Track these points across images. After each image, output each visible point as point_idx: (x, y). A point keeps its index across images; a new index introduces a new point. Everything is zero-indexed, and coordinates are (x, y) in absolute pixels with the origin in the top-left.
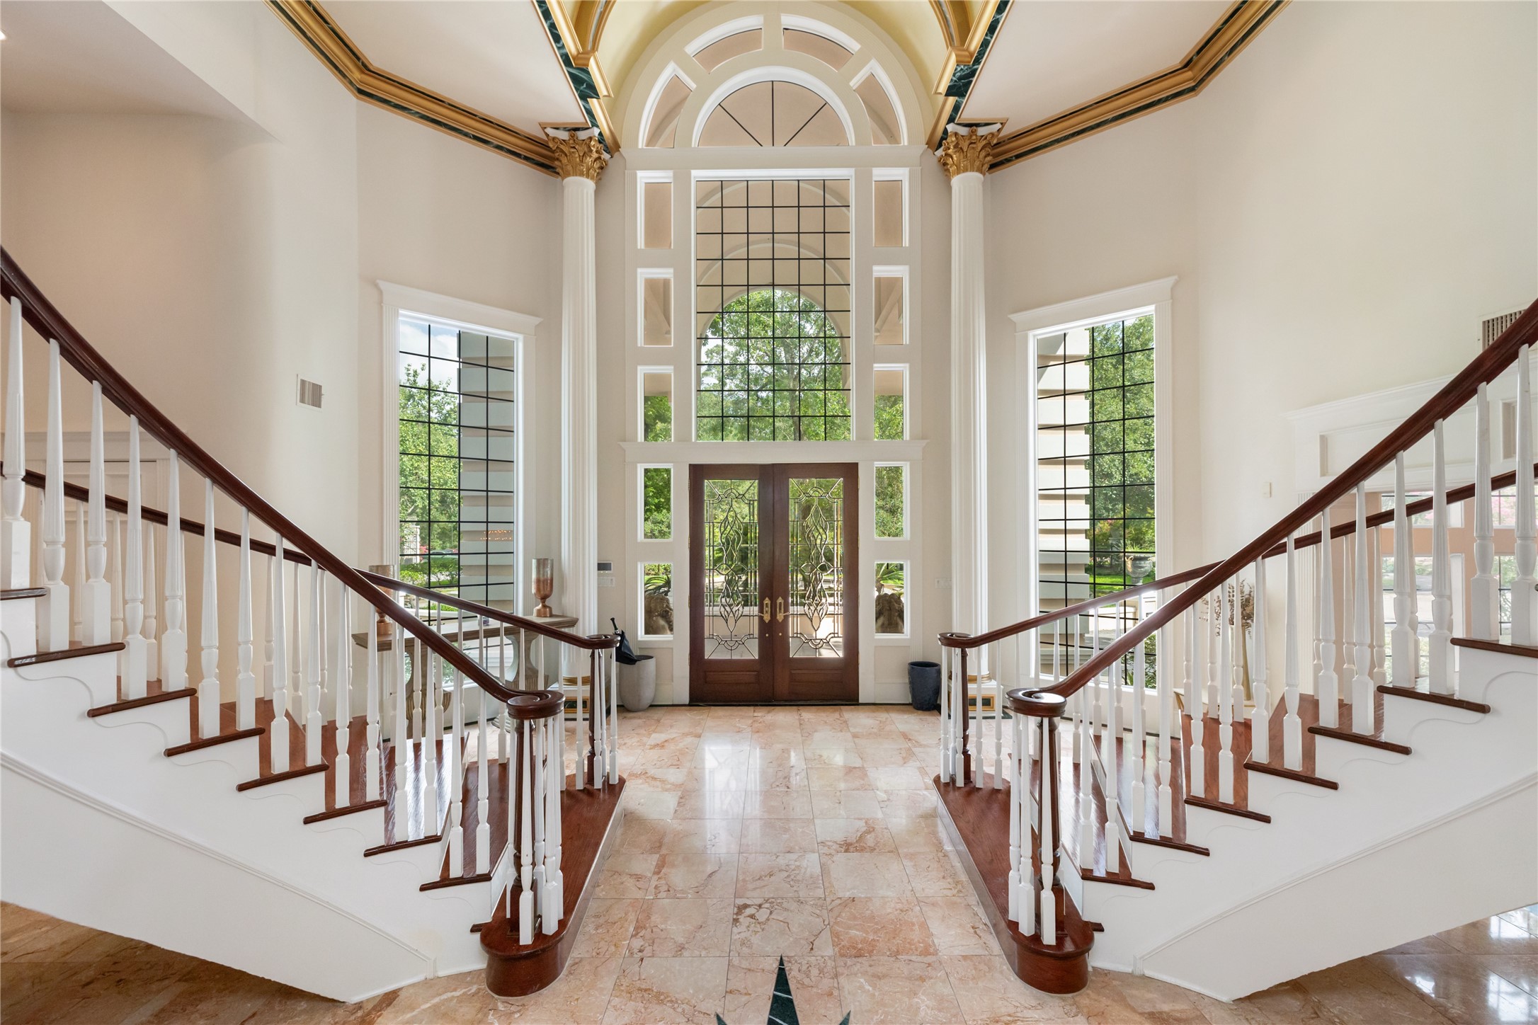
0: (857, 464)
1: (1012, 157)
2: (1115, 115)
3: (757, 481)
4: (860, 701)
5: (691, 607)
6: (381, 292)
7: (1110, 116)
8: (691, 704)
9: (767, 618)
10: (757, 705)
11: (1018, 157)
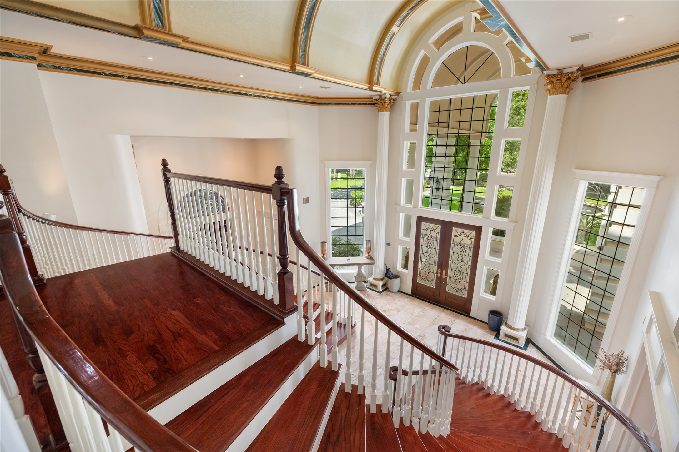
0: (481, 227)
1: (595, 75)
2: (658, 59)
3: (440, 226)
4: (471, 315)
5: (414, 264)
6: (325, 164)
7: (655, 59)
8: (411, 295)
9: (439, 275)
10: (431, 303)
11: (599, 76)
